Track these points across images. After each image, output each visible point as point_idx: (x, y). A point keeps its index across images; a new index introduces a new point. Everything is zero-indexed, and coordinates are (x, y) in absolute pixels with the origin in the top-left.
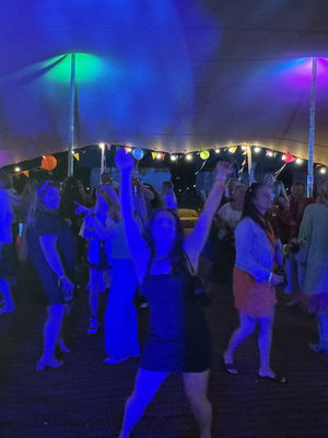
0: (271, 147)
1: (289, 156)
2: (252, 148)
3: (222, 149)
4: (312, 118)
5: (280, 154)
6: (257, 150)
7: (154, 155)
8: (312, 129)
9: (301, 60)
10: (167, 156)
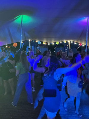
0: (76, 41)
1: (81, 44)
2: (71, 41)
3: (62, 42)
4: (87, 34)
5: (78, 43)
6: (72, 42)
7: (44, 43)
8: (87, 37)
9: (84, 18)
10: (47, 43)
